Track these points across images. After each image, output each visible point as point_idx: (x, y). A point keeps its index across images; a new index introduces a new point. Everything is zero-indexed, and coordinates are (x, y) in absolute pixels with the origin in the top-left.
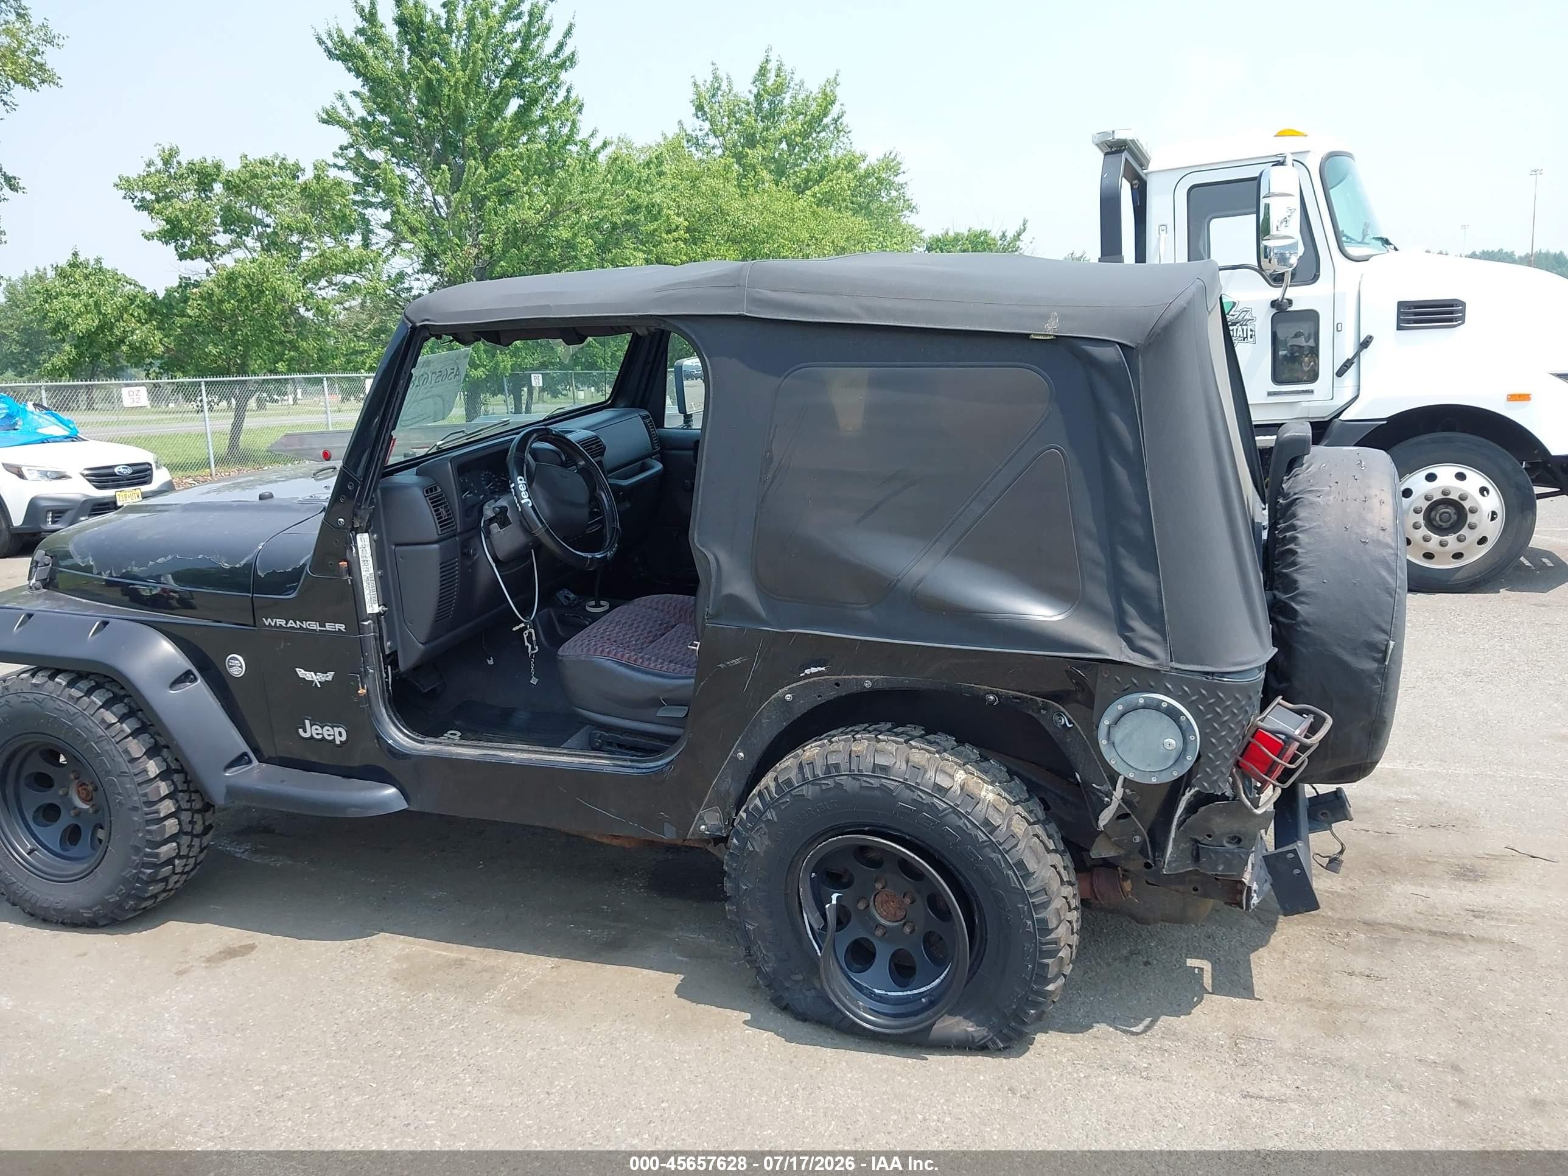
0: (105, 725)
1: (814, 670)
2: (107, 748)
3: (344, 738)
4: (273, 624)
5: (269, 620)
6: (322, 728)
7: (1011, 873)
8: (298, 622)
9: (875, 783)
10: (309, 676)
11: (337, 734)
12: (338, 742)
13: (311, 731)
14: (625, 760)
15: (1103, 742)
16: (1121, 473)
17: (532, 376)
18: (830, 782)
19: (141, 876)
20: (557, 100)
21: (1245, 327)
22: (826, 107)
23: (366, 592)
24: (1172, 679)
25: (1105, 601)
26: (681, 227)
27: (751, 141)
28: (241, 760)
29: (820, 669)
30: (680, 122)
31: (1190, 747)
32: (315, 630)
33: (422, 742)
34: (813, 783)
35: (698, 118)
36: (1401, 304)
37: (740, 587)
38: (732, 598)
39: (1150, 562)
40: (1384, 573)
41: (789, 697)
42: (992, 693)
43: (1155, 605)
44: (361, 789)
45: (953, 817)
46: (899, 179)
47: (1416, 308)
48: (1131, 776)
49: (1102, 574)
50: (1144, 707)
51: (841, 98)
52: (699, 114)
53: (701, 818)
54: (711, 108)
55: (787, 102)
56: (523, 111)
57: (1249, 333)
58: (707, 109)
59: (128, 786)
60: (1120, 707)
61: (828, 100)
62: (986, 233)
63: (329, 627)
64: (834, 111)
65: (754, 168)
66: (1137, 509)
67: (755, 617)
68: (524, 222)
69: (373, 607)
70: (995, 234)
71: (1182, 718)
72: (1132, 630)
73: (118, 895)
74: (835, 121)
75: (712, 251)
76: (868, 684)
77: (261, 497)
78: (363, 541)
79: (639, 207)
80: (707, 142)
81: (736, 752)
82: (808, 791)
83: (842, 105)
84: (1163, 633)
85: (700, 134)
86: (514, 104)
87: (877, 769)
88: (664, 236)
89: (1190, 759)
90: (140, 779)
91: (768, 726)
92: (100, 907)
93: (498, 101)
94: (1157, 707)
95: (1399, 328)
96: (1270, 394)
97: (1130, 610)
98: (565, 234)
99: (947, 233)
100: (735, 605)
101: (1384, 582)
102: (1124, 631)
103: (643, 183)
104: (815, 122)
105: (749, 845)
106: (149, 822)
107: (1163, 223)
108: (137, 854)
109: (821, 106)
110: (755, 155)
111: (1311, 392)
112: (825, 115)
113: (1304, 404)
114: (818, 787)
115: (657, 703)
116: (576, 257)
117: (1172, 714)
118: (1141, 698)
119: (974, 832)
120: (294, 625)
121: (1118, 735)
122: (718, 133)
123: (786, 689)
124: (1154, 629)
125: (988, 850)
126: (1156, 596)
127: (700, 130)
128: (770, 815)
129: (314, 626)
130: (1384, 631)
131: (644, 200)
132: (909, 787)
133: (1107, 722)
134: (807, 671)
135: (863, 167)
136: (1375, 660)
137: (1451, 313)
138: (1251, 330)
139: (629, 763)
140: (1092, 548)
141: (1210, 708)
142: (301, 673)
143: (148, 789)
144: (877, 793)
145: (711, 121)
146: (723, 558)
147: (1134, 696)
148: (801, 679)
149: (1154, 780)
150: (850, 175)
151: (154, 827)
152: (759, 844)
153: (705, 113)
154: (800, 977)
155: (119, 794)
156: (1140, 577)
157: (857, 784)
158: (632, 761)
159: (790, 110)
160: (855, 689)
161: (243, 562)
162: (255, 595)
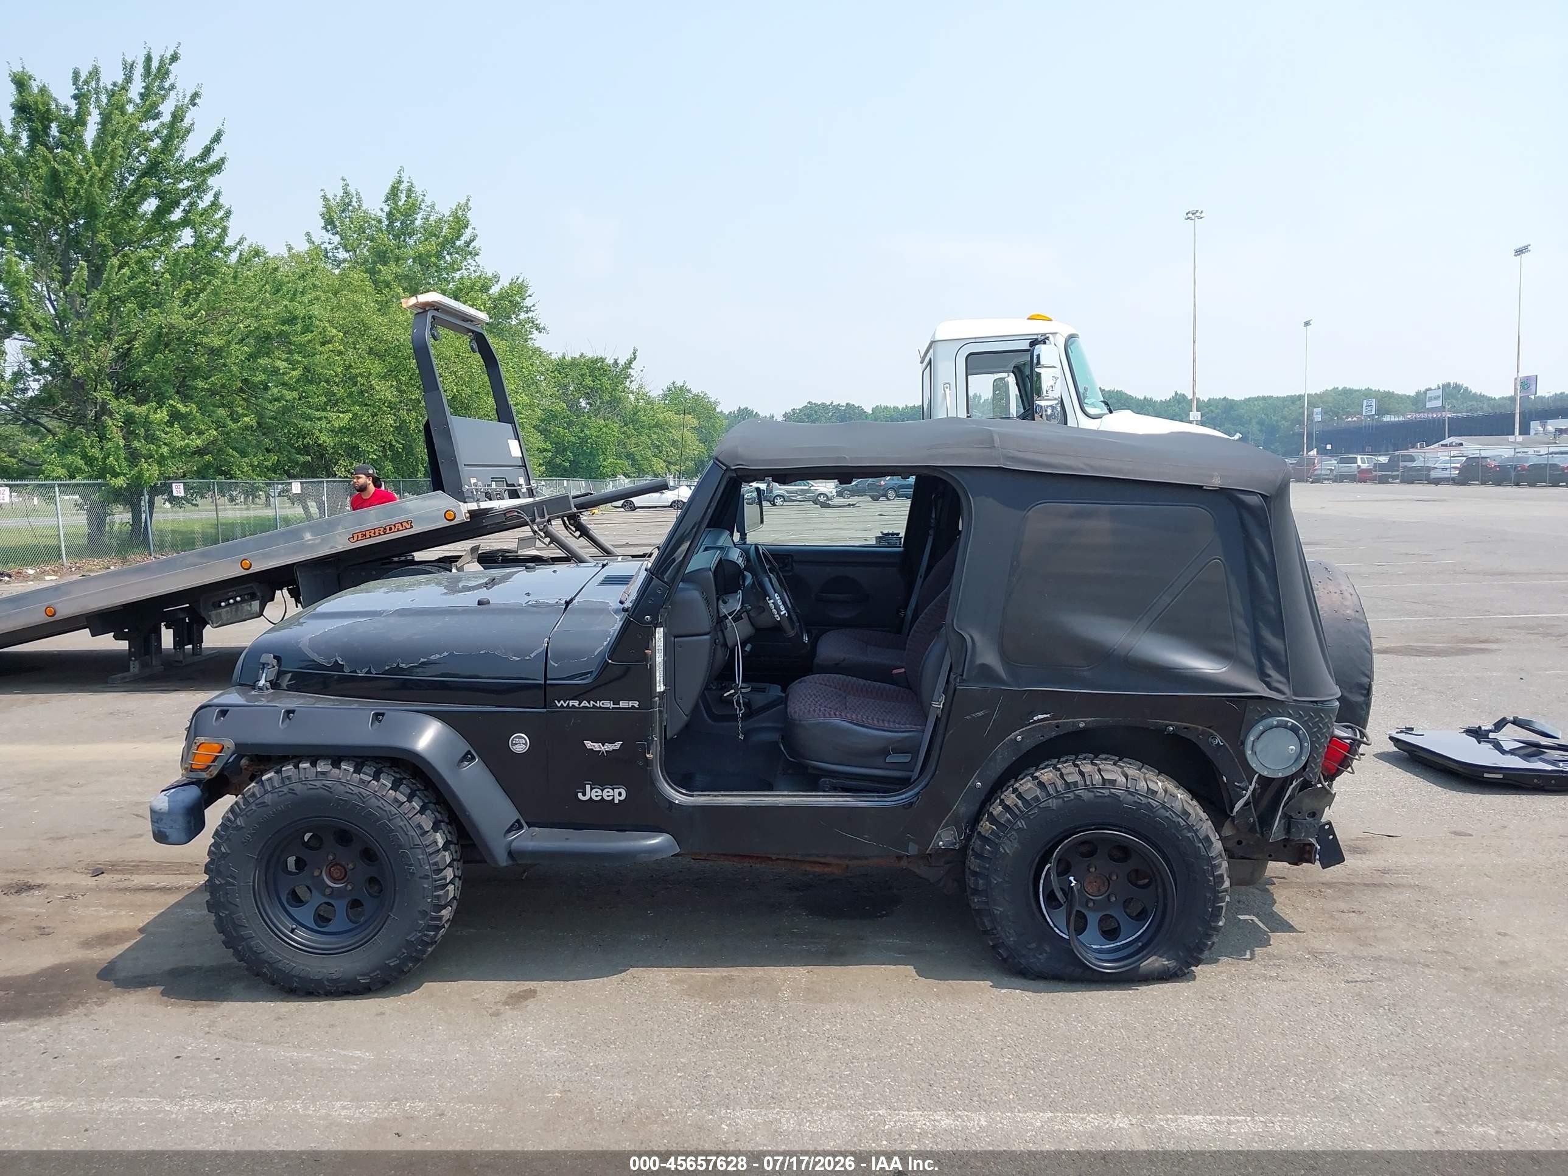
0: (398, 804)
1: (1041, 717)
2: (401, 824)
3: (622, 798)
4: (565, 705)
5: (562, 702)
6: (602, 791)
7: (1201, 845)
8: (592, 702)
9: (1106, 792)
10: (597, 746)
11: (616, 794)
12: (616, 801)
13: (592, 793)
14: (873, 796)
15: (1249, 752)
16: (1262, 576)
17: (174, 485)
18: (1071, 795)
19: (425, 938)
20: (202, 205)
22: (459, 230)
23: (658, 674)
24: (1292, 707)
25: (1251, 659)
26: (336, 339)
27: (382, 257)
28: (517, 826)
29: (1045, 716)
30: (308, 234)
31: (1305, 750)
32: (608, 708)
33: (692, 796)
34: (1056, 798)
35: (328, 231)
37: (989, 657)
38: (984, 666)
39: (1279, 629)
40: (1364, 639)
41: (1019, 738)
42: (1172, 726)
43: (1283, 660)
44: (635, 839)
45: (1163, 811)
46: (528, 302)
48: (1265, 774)
49: (1248, 640)
50: (1277, 727)
51: (473, 222)
52: (329, 227)
53: (939, 836)
54: (342, 223)
55: (418, 223)
56: (161, 212)
58: (337, 223)
59: (420, 857)
60: (1261, 728)
61: (460, 223)
62: (602, 360)
63: (623, 704)
64: (467, 235)
65: (388, 285)
66: (1271, 598)
67: (997, 679)
68: (172, 326)
69: (660, 688)
70: (610, 361)
71: (1301, 732)
72: (1269, 676)
73: (399, 958)
74: (468, 244)
75: (355, 363)
76: (1082, 725)
77: (480, 603)
78: (660, 633)
79: (295, 318)
80: (337, 255)
81: (974, 782)
82: (1053, 803)
83: (473, 228)
84: (1288, 678)
85: (329, 247)
86: (150, 205)
87: (1107, 783)
88: (318, 347)
89: (1304, 759)
90: (430, 850)
91: (1000, 759)
92: (378, 972)
93: (134, 199)
94: (1284, 725)
97: (1267, 663)
98: (217, 342)
99: (564, 358)
100: (986, 672)
101: (1365, 645)
102: (1263, 677)
103: (299, 295)
104: (448, 243)
105: (1001, 849)
106: (437, 888)
107: (947, 382)
108: (423, 919)
109: (453, 229)
110: (387, 272)
112: (458, 238)
114: (1061, 800)
115: (885, 752)
116: (225, 365)
117: (1294, 730)
118: (1275, 721)
119: (1176, 819)
120: (587, 705)
121: (1259, 747)
122: (349, 248)
123: (1017, 732)
124: (1282, 675)
125: (1186, 831)
126: (1283, 653)
127: (329, 243)
128: (1021, 824)
129: (608, 704)
130: (1368, 676)
131: (301, 312)
132: (1130, 793)
133: (1252, 739)
134: (1035, 718)
135: (495, 290)
136: (1362, 694)
139: (877, 799)
140: (1241, 623)
141: (1316, 724)
142: (589, 744)
143: (438, 858)
144: (1107, 799)
145: (341, 235)
146: (977, 637)
147: (1270, 720)
148: (1030, 724)
149: (1280, 775)
150: (485, 296)
151: (441, 893)
152: (1009, 847)
153: (335, 227)
154: (1034, 945)
155: (411, 865)
156: (1274, 642)
157: (1091, 795)
158: (878, 797)
159: (422, 230)
160: (1071, 729)
161: (532, 656)
162: (548, 682)
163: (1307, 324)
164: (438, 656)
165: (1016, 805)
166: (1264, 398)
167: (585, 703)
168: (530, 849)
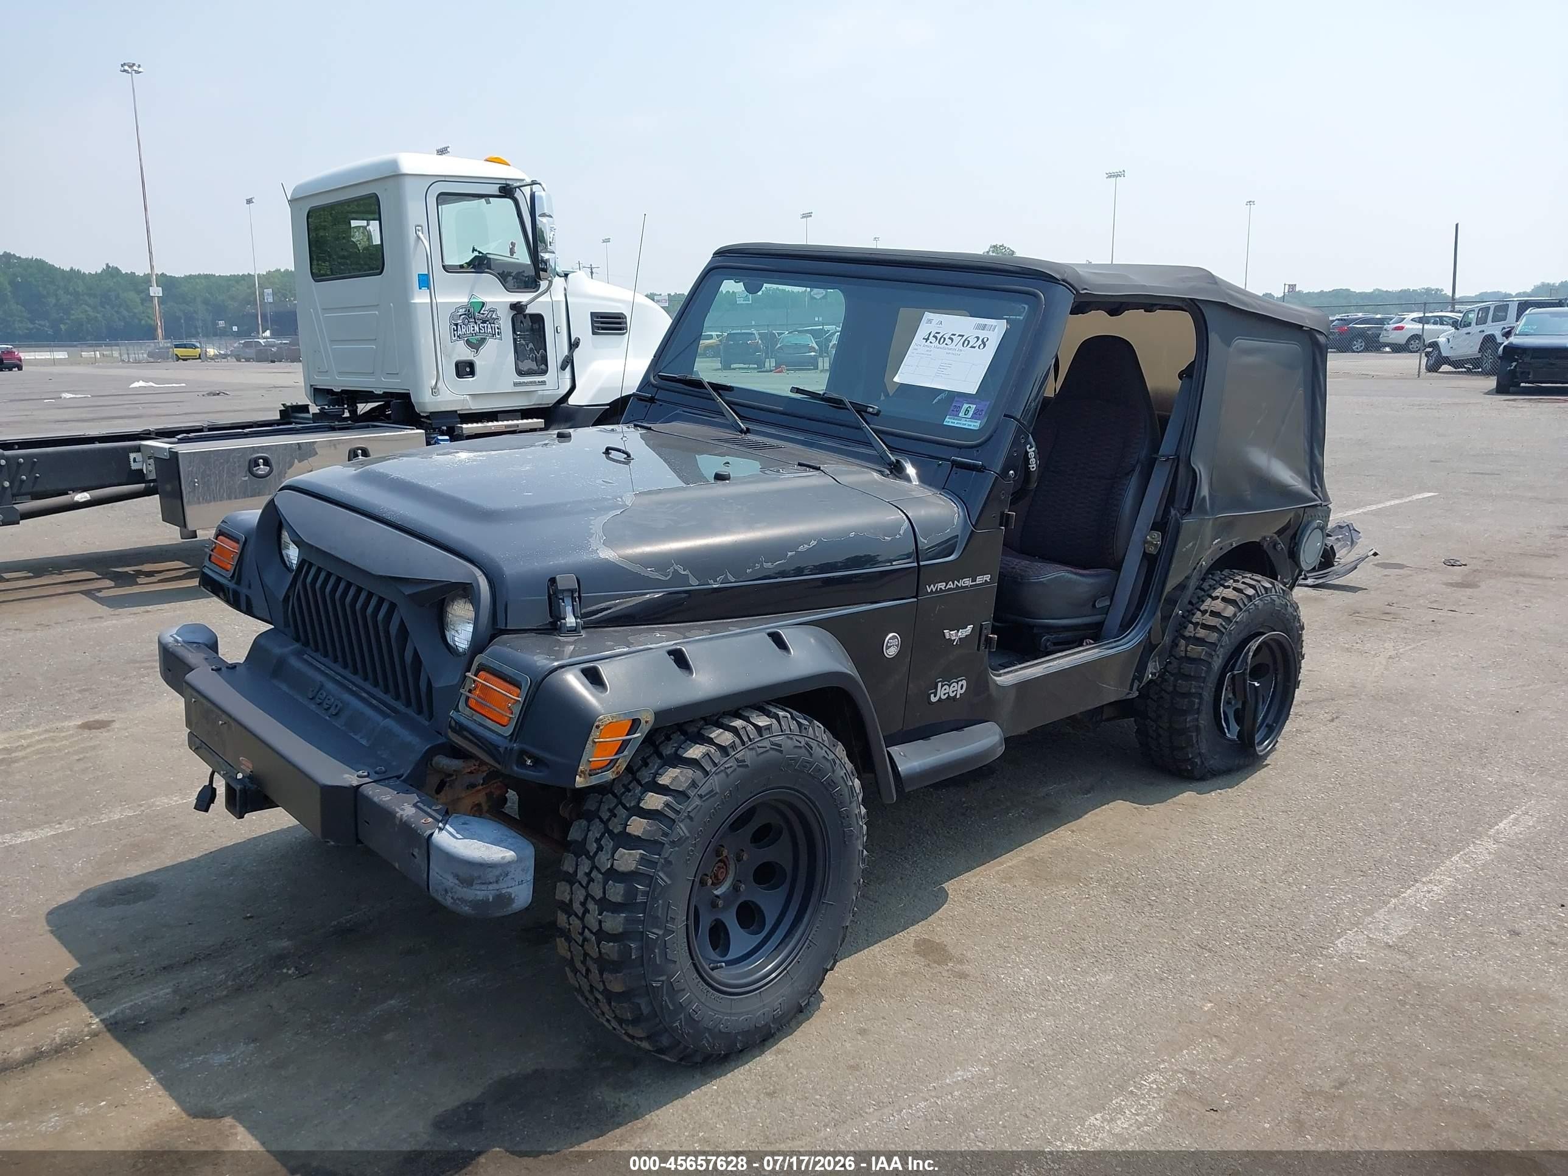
1: (1216, 541)
3: (963, 692)
4: (937, 589)
5: (932, 586)
6: (949, 686)
8: (955, 582)
10: (953, 635)
11: (959, 688)
12: (958, 696)
13: (942, 692)
15: (1301, 552)
21: (493, 325)
25: (1308, 474)
32: (968, 586)
33: (1000, 675)
36: (592, 314)
37: (1206, 490)
38: (1203, 499)
41: (1203, 564)
47: (602, 318)
50: (1316, 528)
53: (1149, 669)
57: (497, 330)
60: (1310, 531)
63: (977, 581)
76: (1234, 545)
77: (719, 478)
81: (1178, 611)
91: (1192, 586)
94: (1319, 527)
95: (594, 333)
96: (516, 384)
97: (1315, 477)
100: (1202, 504)
105: (1212, 667)
107: (419, 223)
111: (544, 383)
113: (540, 393)
115: (1094, 598)
120: (952, 586)
129: (967, 582)
133: (1305, 541)
134: (1213, 543)
137: (620, 323)
138: (498, 328)
142: (947, 633)
146: (1203, 471)
160: (1228, 550)
161: (901, 532)
162: (922, 563)
163: (249, 201)
164: (806, 546)
165: (1221, 624)
166: (207, 276)
167: (951, 585)
168: (918, 770)
